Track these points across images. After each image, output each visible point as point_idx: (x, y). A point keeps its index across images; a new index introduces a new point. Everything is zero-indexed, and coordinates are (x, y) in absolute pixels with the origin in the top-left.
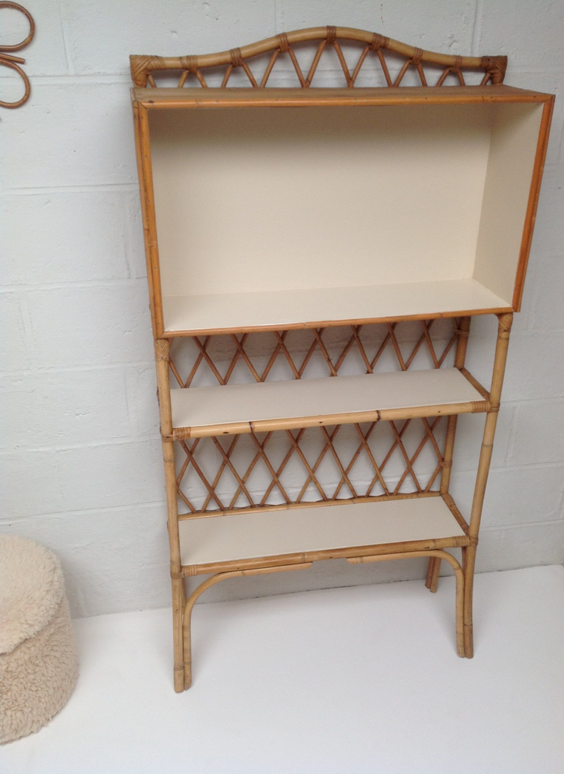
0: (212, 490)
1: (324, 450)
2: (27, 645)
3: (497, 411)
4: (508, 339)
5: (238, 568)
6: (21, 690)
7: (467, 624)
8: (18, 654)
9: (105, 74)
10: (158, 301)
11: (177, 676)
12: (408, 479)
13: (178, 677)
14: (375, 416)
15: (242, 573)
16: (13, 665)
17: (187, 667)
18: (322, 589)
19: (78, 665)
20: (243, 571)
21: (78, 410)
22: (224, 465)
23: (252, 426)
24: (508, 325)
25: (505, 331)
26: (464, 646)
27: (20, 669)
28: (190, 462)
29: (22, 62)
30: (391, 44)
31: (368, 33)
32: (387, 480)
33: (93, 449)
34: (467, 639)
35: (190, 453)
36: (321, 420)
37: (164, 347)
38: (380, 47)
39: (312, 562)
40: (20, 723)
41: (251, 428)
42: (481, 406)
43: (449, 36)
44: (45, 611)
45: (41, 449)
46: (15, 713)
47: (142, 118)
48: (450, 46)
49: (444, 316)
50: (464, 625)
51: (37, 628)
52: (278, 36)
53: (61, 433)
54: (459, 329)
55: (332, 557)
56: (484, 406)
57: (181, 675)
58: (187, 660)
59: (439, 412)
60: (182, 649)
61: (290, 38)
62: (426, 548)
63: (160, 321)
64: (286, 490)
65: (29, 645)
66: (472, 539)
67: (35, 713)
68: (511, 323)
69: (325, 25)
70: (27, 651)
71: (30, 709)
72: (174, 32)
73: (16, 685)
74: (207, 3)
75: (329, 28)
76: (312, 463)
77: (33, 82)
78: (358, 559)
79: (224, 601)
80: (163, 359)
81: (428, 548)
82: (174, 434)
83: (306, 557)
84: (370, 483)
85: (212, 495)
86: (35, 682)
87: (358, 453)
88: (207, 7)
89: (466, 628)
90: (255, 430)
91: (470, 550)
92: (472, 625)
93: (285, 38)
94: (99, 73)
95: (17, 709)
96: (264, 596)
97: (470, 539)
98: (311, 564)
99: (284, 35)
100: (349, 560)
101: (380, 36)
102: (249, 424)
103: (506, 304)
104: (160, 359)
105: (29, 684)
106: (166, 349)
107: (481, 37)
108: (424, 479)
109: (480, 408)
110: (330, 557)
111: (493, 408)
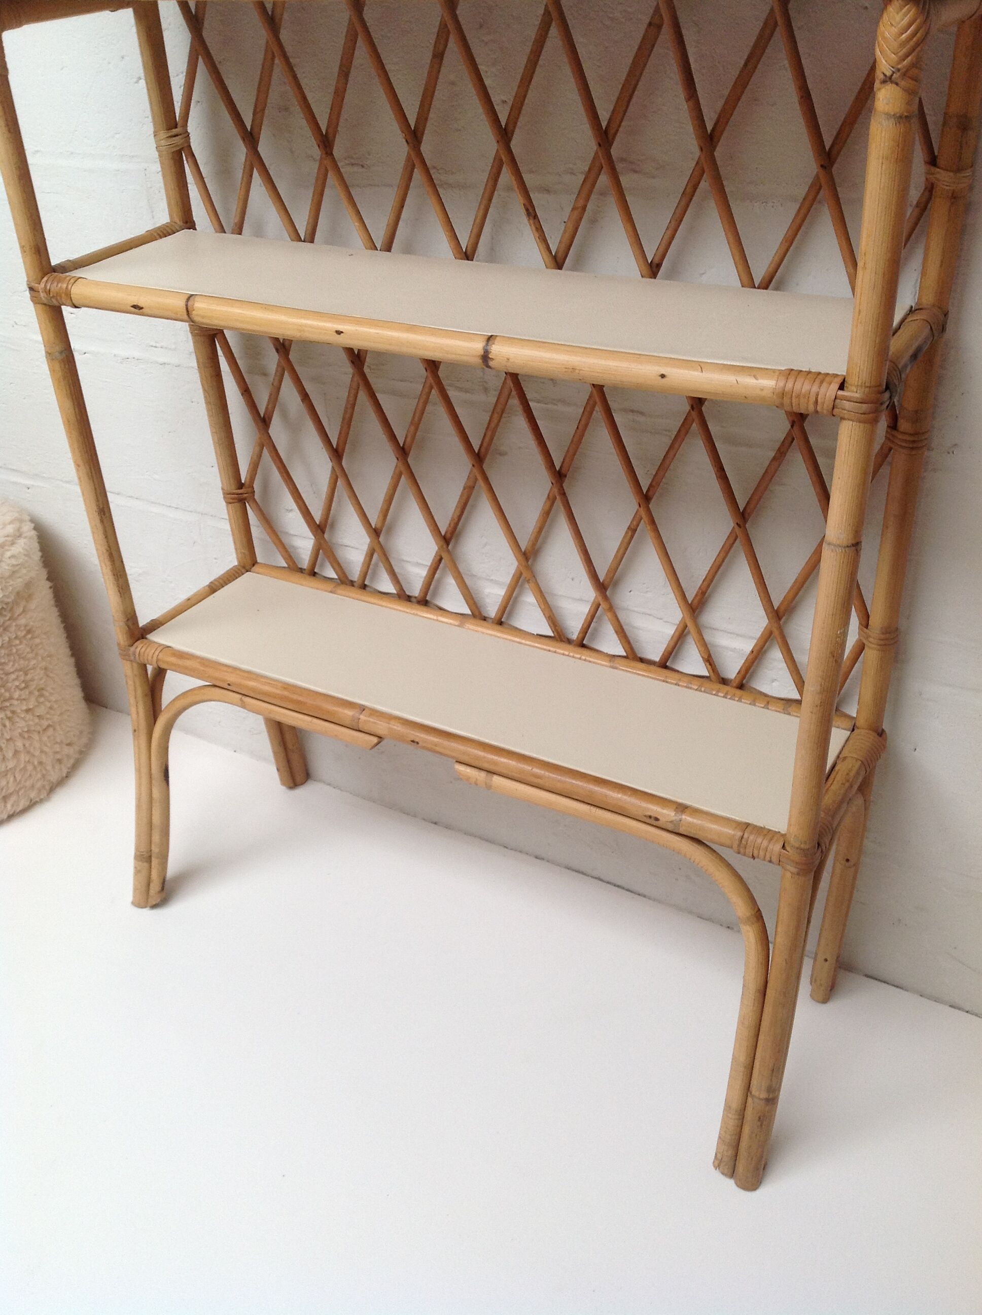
1: (550, 502)
5: (229, 685)
14: (478, 346)
18: (568, 868)
20: (243, 698)
22: (334, 473)
23: (190, 306)
24: (895, 53)
33: (121, 363)
35: (263, 421)
36: (340, 327)
39: (378, 736)
41: (187, 309)
42: (806, 387)
50: (748, 1091)
54: (935, 162)
55: (418, 743)
56: (815, 389)
59: (663, 376)
62: (650, 817)
66: (788, 848)
78: (480, 776)
82: (42, 285)
83: (362, 717)
85: (320, 541)
87: (632, 530)
90: (194, 317)
96: (448, 827)
98: (377, 740)
100: (461, 768)
109: (798, 396)
110: (413, 741)
111: (847, 404)
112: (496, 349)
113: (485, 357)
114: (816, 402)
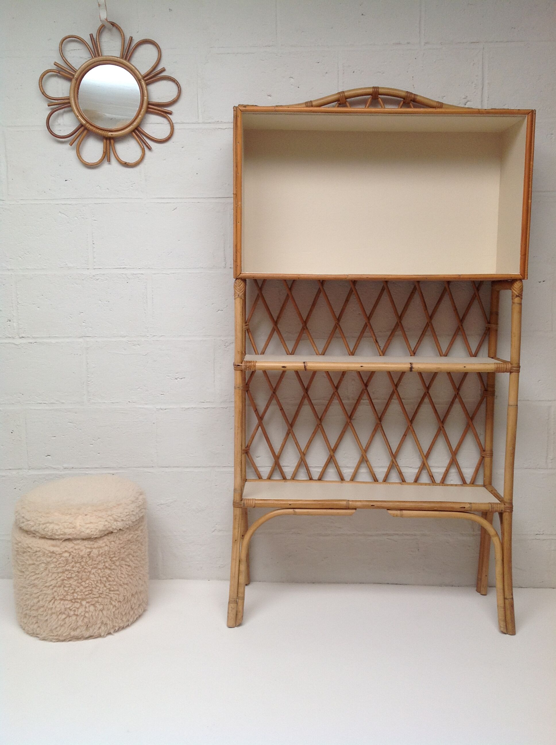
0: (277, 458)
1: (375, 431)
2: (109, 538)
3: (518, 371)
4: (521, 304)
6: (97, 582)
7: (507, 598)
8: (100, 543)
9: (222, 122)
10: (239, 248)
11: (230, 609)
12: (453, 471)
13: (231, 611)
14: (409, 366)
15: (294, 511)
16: (95, 551)
17: (240, 602)
19: (147, 604)
20: (294, 510)
21: (177, 374)
22: (288, 434)
23: (306, 365)
24: (519, 291)
25: (517, 296)
26: (505, 621)
27: (100, 558)
28: (260, 427)
29: (171, 113)
30: (418, 98)
31: (402, 91)
32: (433, 470)
33: (185, 410)
34: (508, 613)
35: (261, 418)
36: (361, 365)
37: (240, 287)
38: (411, 100)
39: (356, 509)
40: (91, 618)
41: (305, 366)
42: (503, 366)
43: (464, 97)
44: (128, 514)
45: (146, 406)
46: (89, 606)
47: (238, 116)
48: (465, 105)
49: (462, 277)
50: (505, 599)
51: (120, 525)
52: (339, 93)
53: (162, 393)
54: (489, 323)
56: (505, 366)
57: (234, 609)
58: (240, 595)
59: (465, 367)
60: (237, 583)
61: (346, 94)
62: (462, 507)
63: (239, 264)
64: (341, 469)
65: (111, 538)
67: (105, 612)
68: (521, 290)
69: (372, 86)
70: (108, 543)
71: (101, 607)
72: (269, 96)
73: (93, 574)
74: (292, 78)
75: (374, 88)
76: (364, 443)
77: (176, 127)
78: (398, 512)
79: (283, 582)
80: (240, 296)
81: (464, 508)
82: (243, 364)
83: (350, 503)
84: (417, 471)
85: (277, 466)
86: (110, 579)
87: (405, 435)
88: (292, 79)
89: (507, 601)
90: (307, 368)
91: (506, 516)
92: (512, 598)
93: (343, 94)
94: (218, 121)
95: (91, 601)
97: (505, 505)
98: (354, 511)
99: (343, 92)
100: (390, 512)
101: (412, 93)
102: (303, 363)
103: (514, 270)
104: (237, 296)
105: (105, 579)
106: (242, 288)
107: (488, 97)
108: (468, 472)
109: (501, 368)
110: (372, 506)
111: (514, 368)
112: (414, 366)
113: (411, 368)
114: (506, 369)
